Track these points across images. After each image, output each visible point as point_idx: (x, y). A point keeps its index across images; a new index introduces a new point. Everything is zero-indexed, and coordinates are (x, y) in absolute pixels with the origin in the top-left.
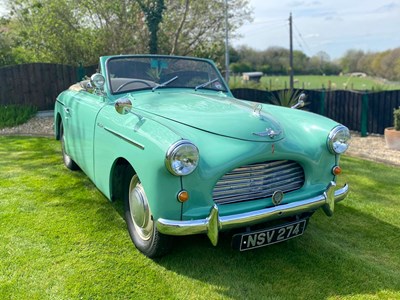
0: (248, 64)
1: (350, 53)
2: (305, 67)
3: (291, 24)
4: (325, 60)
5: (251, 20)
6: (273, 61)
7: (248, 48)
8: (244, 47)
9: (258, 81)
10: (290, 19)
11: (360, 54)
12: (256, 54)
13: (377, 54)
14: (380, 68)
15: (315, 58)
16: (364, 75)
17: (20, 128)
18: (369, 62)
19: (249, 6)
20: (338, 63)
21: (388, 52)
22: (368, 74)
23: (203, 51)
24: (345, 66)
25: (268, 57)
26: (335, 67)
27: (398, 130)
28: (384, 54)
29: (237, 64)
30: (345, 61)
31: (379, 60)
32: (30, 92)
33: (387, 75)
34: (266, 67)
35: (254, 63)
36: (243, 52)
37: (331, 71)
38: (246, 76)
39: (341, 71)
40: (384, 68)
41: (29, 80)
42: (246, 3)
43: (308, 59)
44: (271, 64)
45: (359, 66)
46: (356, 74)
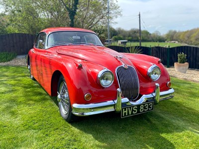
0: (121, 37)
1: (170, 31)
2: (148, 38)
3: (140, 17)
4: (158, 35)
5: (121, 15)
6: (134, 35)
7: (122, 29)
8: (119, 29)
9: (125, 44)
10: (139, 15)
11: (175, 32)
12: (125, 32)
13: (183, 32)
14: (184, 39)
15: (153, 34)
16: (177, 42)
17: (9, 63)
18: (179, 36)
19: (120, 8)
20: (165, 36)
21: (188, 31)
22: (179, 42)
23: (96, 29)
24: (168, 38)
25: (131, 34)
26: (163, 38)
27: (180, 63)
28: (186, 32)
29: (116, 37)
30: (168, 35)
31: (183, 35)
32: (14, 46)
33: (187, 42)
34: (130, 38)
35: (124, 36)
36: (119, 31)
37: (161, 40)
38: (120, 42)
39: (166, 40)
40: (186, 38)
41: (13, 41)
42: (119, 7)
43: (150, 34)
44: (132, 37)
45: (174, 38)
46: (173, 42)
